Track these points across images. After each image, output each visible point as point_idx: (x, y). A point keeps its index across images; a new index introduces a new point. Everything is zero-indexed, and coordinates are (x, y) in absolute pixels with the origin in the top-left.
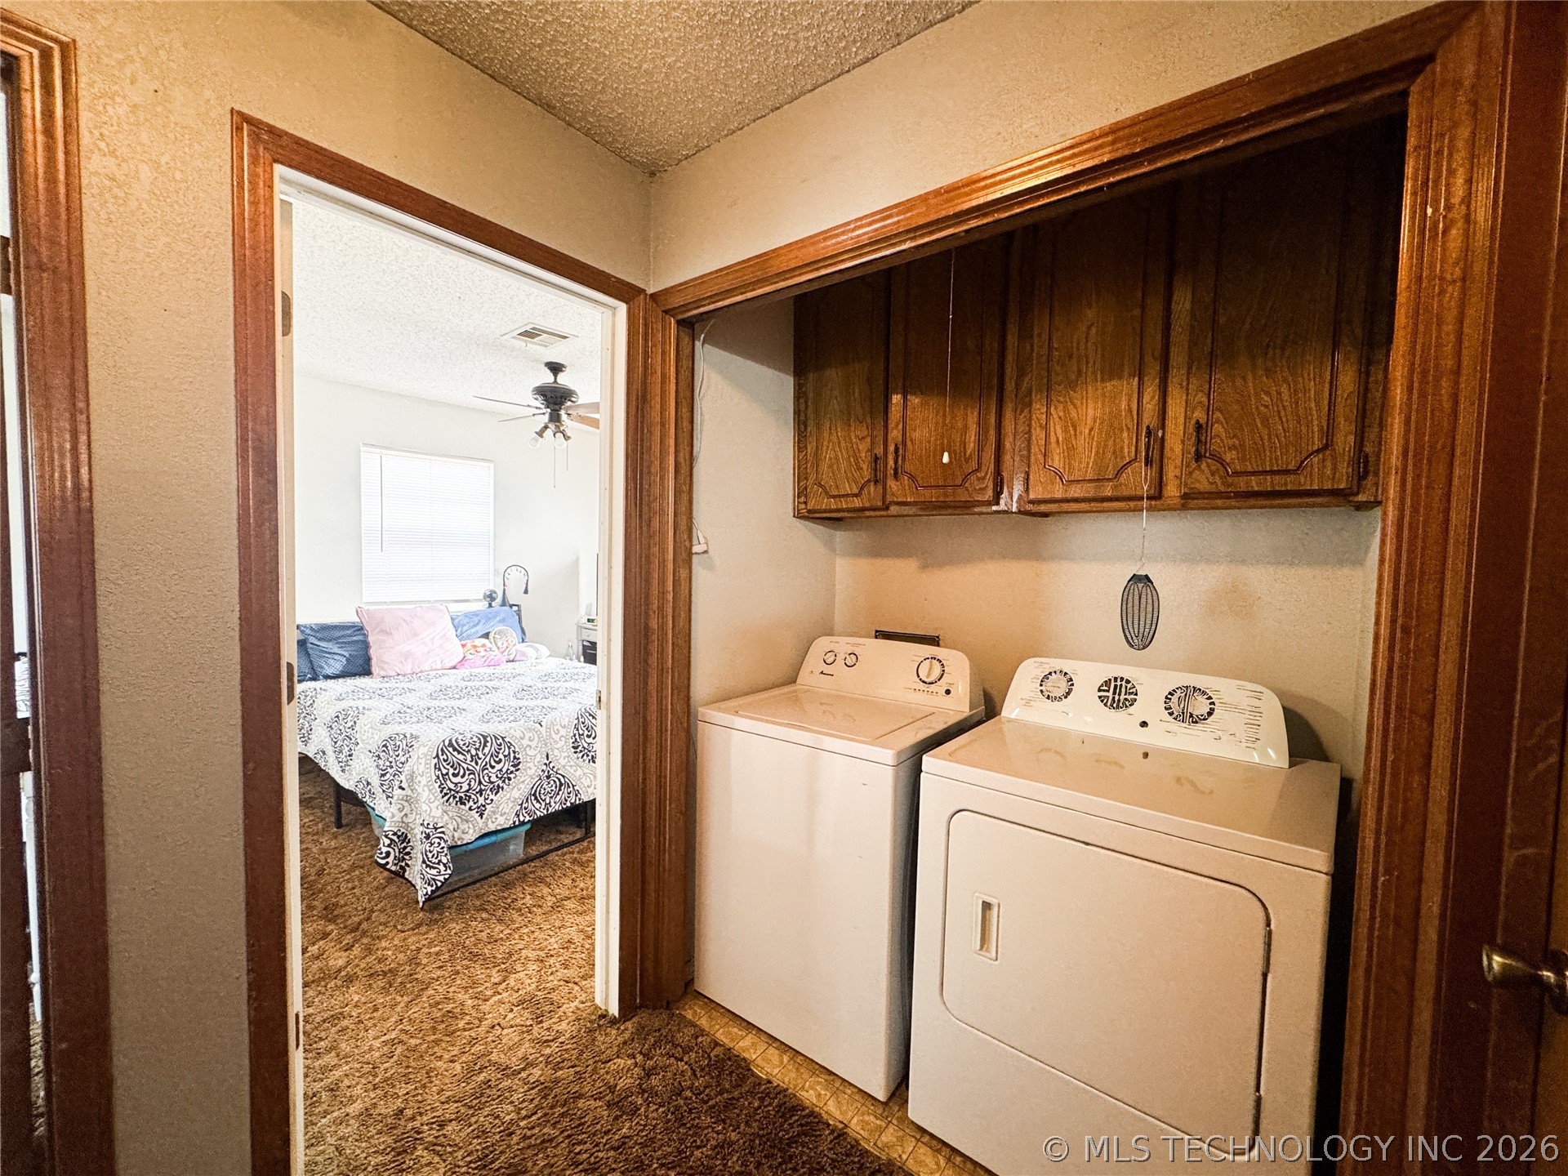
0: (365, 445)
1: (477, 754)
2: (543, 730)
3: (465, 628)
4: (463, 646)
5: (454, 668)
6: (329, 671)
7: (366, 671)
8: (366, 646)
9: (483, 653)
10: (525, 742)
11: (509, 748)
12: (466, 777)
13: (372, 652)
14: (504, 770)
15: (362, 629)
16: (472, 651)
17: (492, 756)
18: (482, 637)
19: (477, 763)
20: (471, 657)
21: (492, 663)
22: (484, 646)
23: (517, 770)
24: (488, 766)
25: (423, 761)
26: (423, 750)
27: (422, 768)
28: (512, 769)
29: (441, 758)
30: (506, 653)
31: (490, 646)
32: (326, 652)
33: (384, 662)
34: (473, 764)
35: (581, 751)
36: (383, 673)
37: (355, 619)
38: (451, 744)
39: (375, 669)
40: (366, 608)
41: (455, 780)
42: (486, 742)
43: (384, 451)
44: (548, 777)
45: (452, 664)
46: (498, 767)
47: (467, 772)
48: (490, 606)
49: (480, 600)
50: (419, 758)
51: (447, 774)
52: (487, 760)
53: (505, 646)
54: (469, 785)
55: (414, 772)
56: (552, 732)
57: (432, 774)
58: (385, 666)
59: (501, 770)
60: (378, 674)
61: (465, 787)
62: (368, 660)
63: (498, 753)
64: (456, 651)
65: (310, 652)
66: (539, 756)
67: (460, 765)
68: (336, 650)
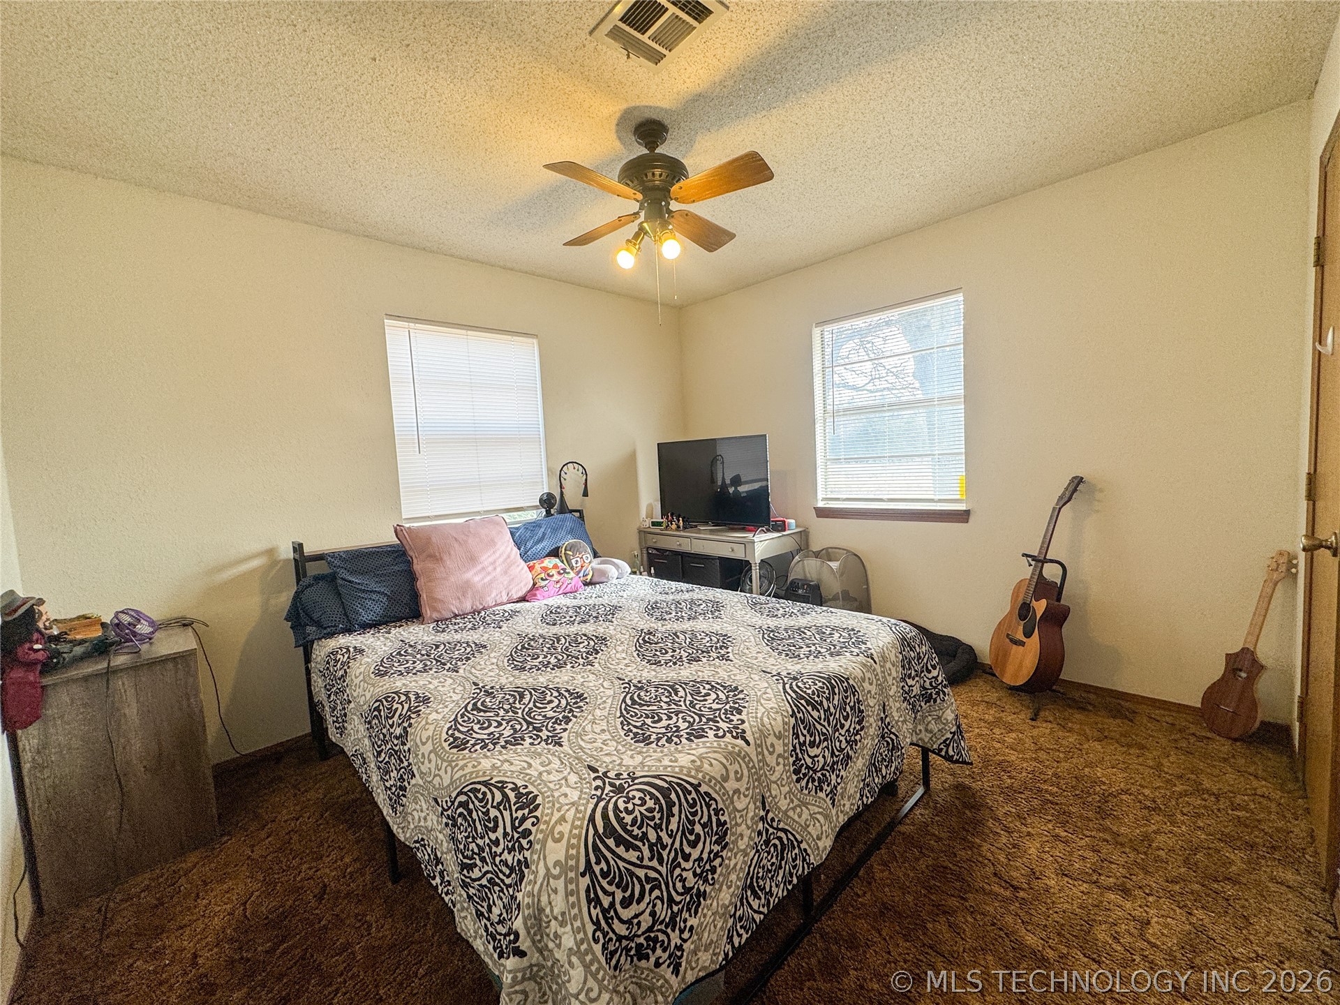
0: (390, 316)
1: (659, 838)
2: (751, 750)
3: (529, 545)
4: (531, 568)
5: (523, 599)
6: (366, 617)
7: (413, 613)
8: (412, 577)
9: (556, 577)
10: (731, 785)
11: (708, 806)
12: (647, 899)
13: (421, 584)
14: (705, 856)
15: (404, 553)
16: (543, 575)
17: (683, 833)
18: (549, 555)
19: (661, 861)
20: (543, 583)
21: (568, 589)
22: (555, 566)
23: (723, 848)
24: (680, 859)
25: (560, 884)
26: (556, 852)
27: (559, 903)
28: (716, 848)
29: (597, 869)
30: (581, 574)
31: (563, 566)
32: (364, 591)
33: (436, 600)
34: (655, 863)
35: (805, 775)
36: (435, 616)
37: (395, 541)
38: (610, 830)
39: (427, 612)
40: (407, 525)
41: (626, 914)
42: (670, 804)
43: (412, 325)
44: (767, 842)
45: (520, 594)
46: (695, 854)
47: (648, 887)
48: (548, 514)
49: (536, 507)
50: (548, 874)
51: (612, 904)
52: (677, 845)
53: (579, 564)
54: (653, 914)
55: (541, 910)
56: (766, 752)
57: (585, 915)
58: (439, 606)
59: (700, 859)
60: (431, 617)
61: (646, 921)
62: (415, 596)
63: (692, 823)
64: (523, 578)
65: (342, 590)
66: (752, 806)
67: (632, 874)
68: (373, 586)
